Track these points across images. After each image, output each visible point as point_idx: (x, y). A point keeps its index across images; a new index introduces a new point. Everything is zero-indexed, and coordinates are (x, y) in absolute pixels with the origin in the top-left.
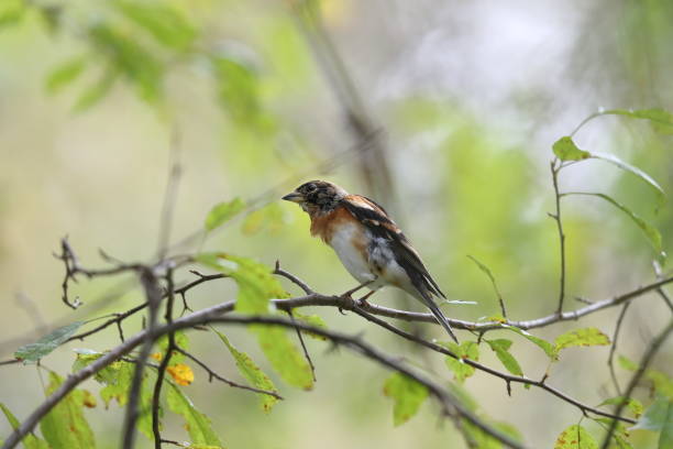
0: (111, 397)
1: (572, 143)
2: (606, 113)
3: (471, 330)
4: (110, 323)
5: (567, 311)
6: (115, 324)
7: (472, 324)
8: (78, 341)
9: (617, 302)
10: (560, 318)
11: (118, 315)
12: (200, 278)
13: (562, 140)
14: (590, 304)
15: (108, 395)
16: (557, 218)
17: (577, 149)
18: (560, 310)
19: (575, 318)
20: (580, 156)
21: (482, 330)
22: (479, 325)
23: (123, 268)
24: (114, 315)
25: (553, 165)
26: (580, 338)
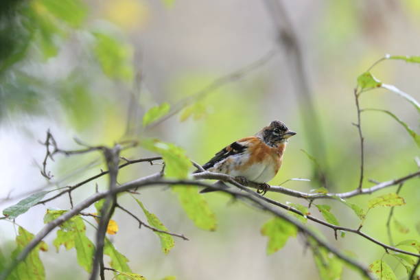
0: (61, 244)
1: (371, 77)
2: (391, 58)
3: (305, 198)
4: (63, 193)
5: (365, 188)
6: (67, 194)
7: (306, 194)
8: (42, 205)
9: (396, 183)
10: (361, 193)
11: (70, 187)
12: (126, 162)
13: (364, 75)
14: (377, 184)
15: (59, 242)
16: (359, 126)
17: (374, 81)
18: (360, 187)
19: (370, 193)
20: (375, 85)
21: (312, 199)
22: (310, 195)
23: (91, 149)
24: (67, 187)
25: (356, 91)
26: (385, 200)
